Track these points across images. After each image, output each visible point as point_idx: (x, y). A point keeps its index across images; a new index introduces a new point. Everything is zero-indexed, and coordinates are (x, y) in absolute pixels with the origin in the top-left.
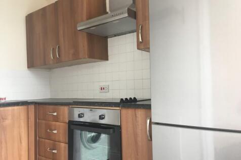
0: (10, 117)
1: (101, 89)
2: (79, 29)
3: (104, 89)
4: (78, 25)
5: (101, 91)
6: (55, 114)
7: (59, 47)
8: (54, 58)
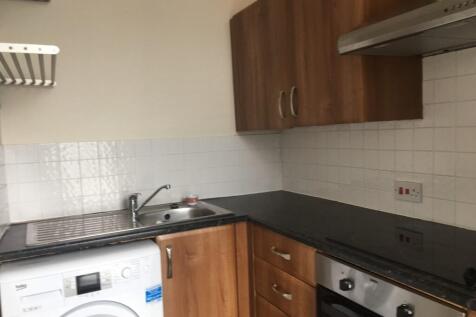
0: (200, 250)
1: (401, 192)
2: (343, 50)
3: (407, 192)
4: (340, 42)
5: (401, 196)
6: (287, 257)
7: (295, 91)
8: (284, 116)
